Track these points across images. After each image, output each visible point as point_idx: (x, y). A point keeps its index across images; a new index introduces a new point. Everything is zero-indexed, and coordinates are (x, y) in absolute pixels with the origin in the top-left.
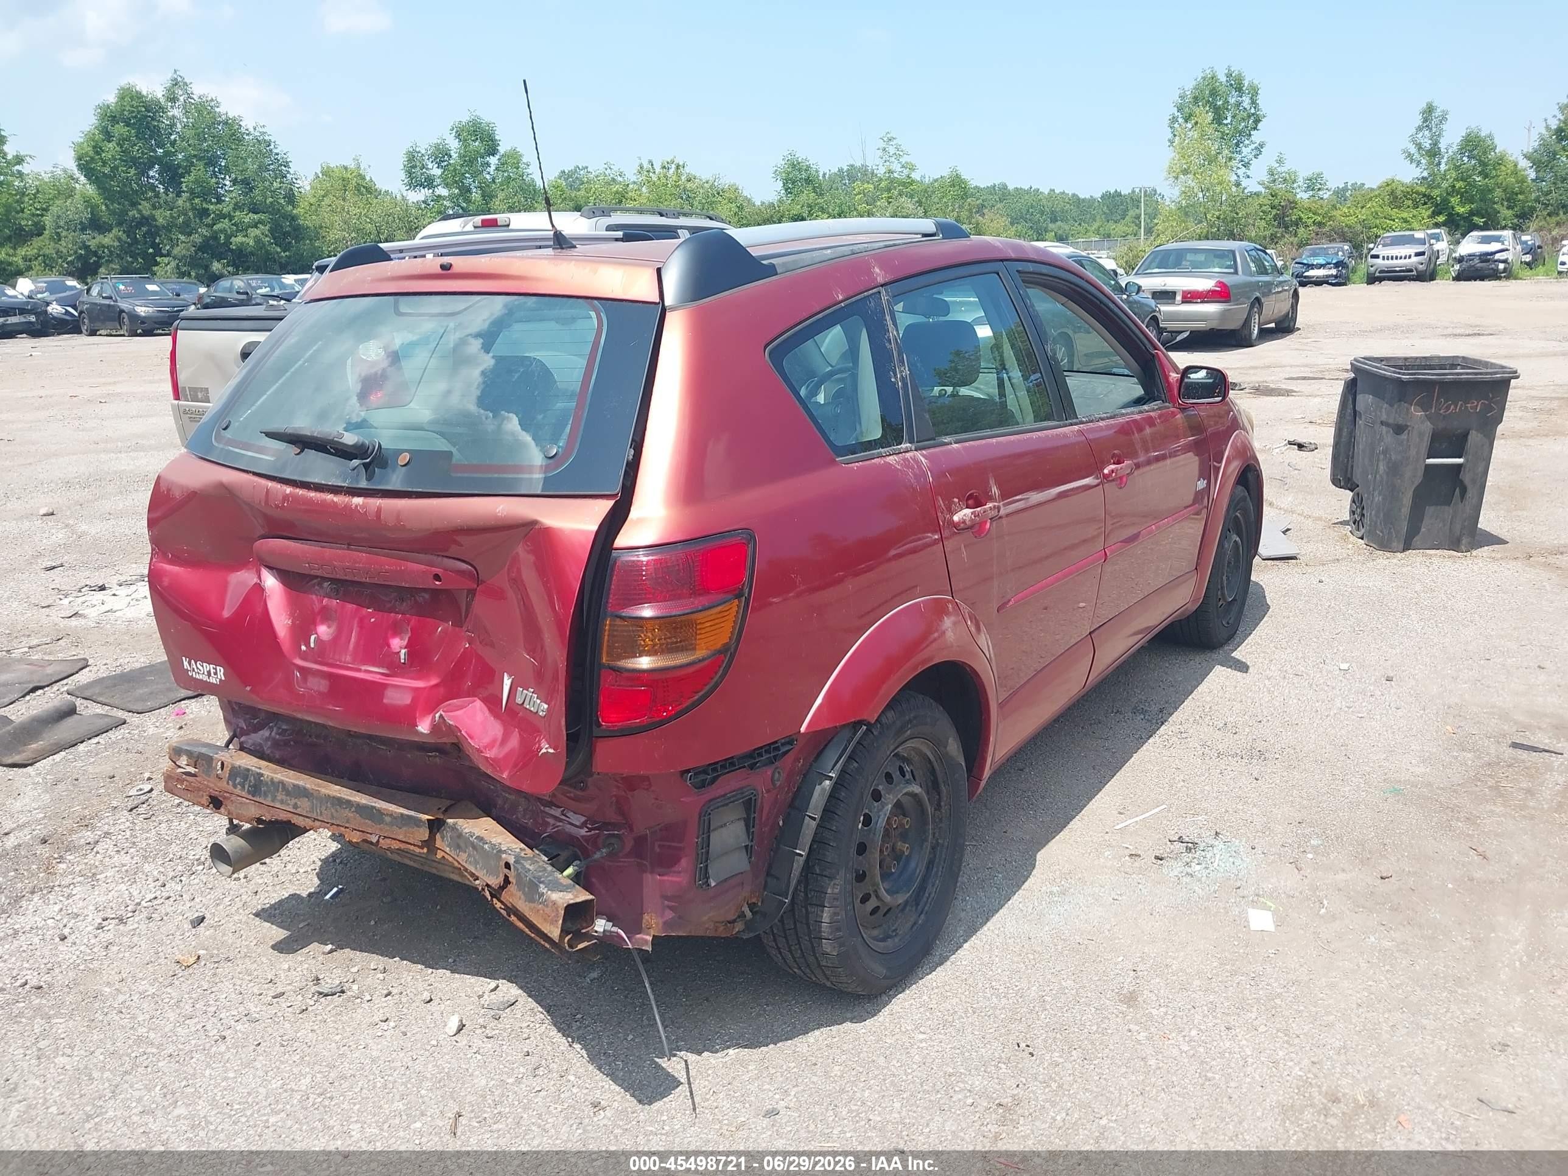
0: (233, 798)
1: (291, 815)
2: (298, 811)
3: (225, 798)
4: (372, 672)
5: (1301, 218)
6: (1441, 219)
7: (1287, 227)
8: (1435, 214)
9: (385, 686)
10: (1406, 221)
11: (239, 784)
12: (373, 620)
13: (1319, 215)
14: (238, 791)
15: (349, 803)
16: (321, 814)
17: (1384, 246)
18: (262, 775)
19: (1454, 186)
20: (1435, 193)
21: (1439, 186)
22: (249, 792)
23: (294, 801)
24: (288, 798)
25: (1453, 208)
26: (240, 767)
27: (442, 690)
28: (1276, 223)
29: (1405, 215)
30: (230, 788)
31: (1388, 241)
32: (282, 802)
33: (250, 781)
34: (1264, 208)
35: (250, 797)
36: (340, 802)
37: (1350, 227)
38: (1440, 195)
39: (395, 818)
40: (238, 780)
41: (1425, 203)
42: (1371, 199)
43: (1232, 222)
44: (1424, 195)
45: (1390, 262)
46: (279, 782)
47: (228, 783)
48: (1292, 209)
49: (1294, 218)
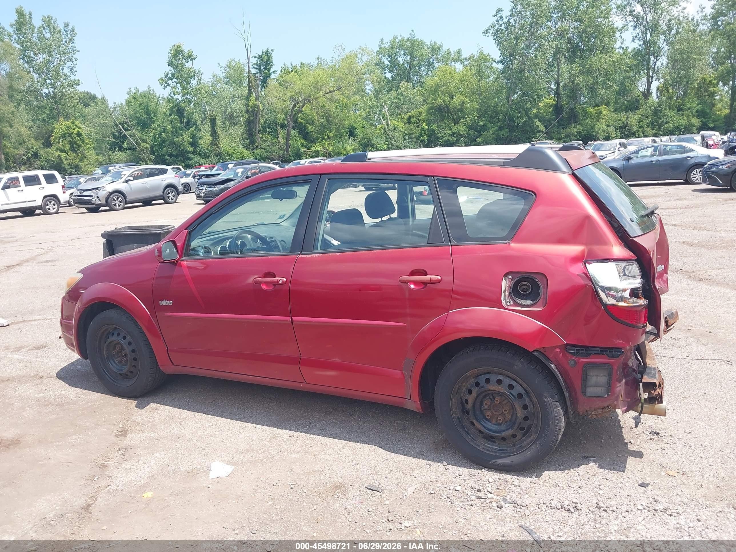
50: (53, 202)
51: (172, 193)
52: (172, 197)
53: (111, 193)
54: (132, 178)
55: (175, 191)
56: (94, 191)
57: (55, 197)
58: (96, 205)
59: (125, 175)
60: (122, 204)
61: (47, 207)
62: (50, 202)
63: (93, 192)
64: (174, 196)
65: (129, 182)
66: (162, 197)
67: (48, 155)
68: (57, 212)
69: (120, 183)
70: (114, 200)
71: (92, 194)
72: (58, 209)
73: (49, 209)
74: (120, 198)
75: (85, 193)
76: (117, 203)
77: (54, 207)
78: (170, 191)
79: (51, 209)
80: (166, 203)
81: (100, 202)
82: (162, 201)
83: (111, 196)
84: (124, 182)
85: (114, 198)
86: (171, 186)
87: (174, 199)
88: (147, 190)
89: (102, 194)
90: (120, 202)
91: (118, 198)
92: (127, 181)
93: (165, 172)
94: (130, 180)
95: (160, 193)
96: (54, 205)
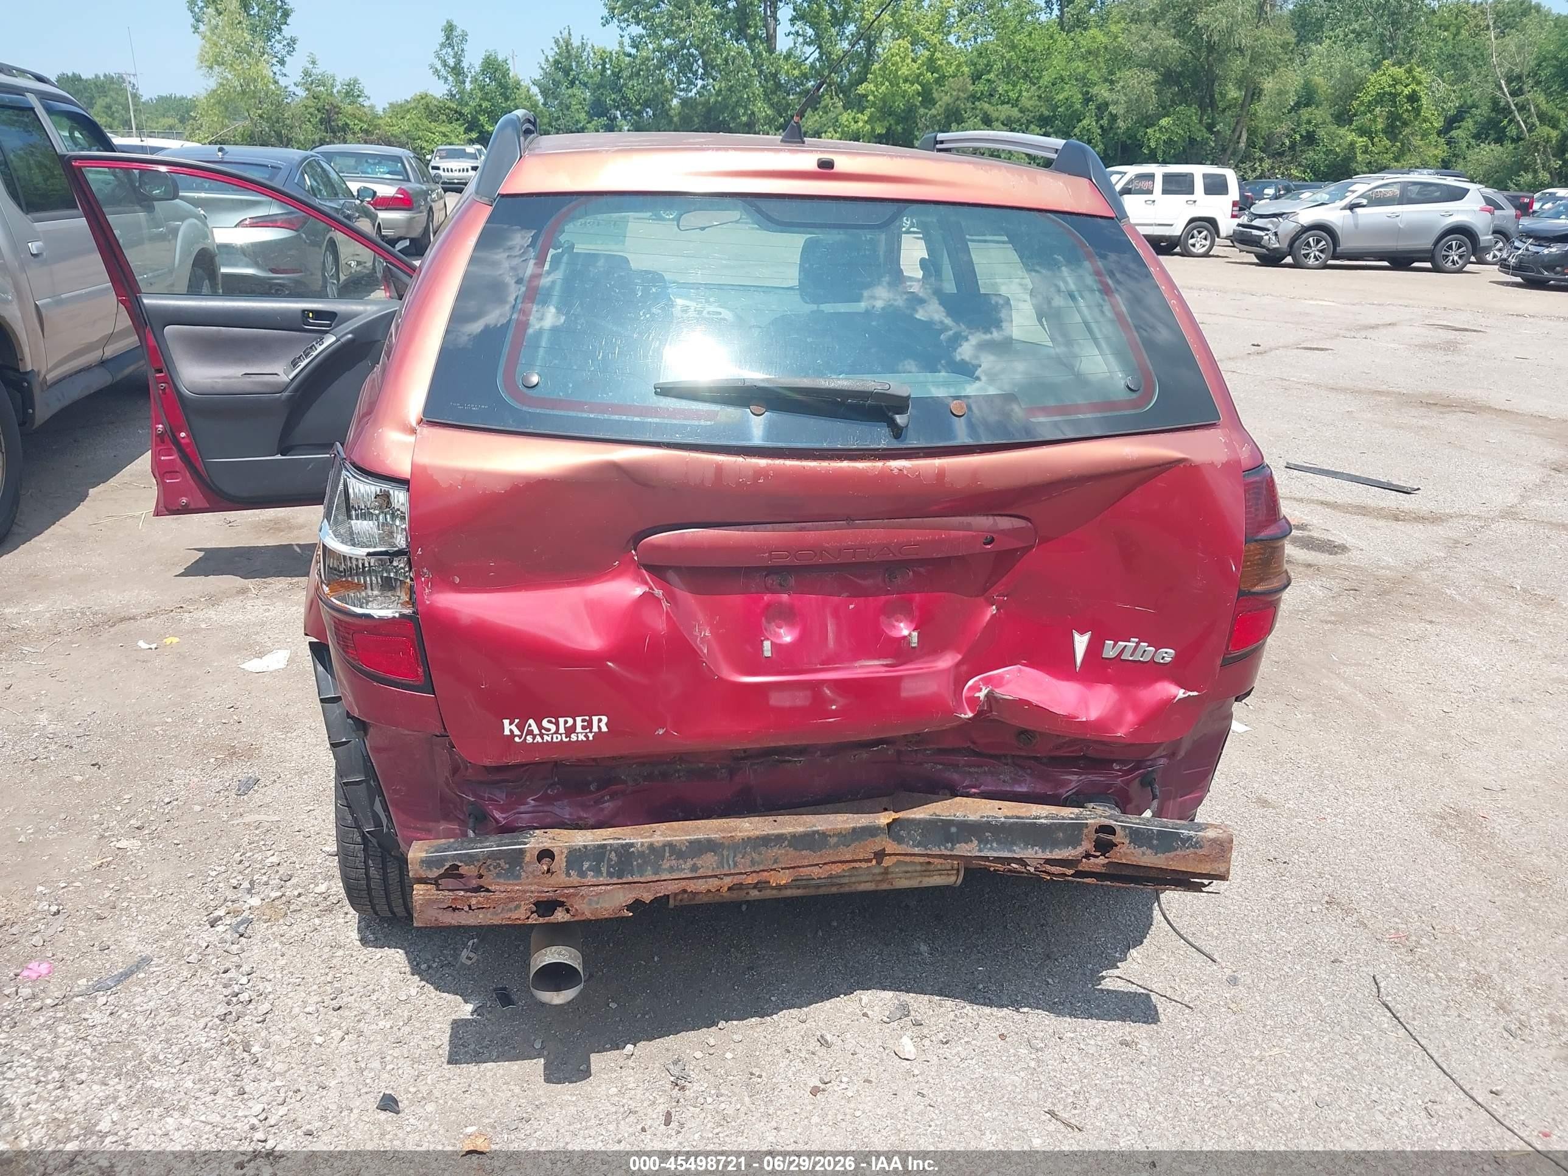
0: (584, 891)
1: (684, 883)
2: (700, 873)
3: (568, 896)
4: (869, 668)
5: (346, 124)
6: (474, 135)
7: (334, 132)
8: (468, 130)
9: (899, 679)
10: (445, 135)
11: (589, 869)
12: (851, 607)
13: (365, 122)
14: (590, 878)
15: (779, 839)
16: (735, 865)
17: (441, 158)
18: (632, 845)
19: (480, 106)
20: (466, 110)
21: (467, 104)
22: (610, 875)
23: (690, 863)
24: (681, 861)
25: (483, 126)
26: (585, 847)
27: (964, 668)
28: (323, 127)
29: (443, 129)
30: (575, 879)
31: (444, 154)
32: (671, 869)
33: (610, 860)
34: (310, 110)
35: (615, 880)
36: (766, 841)
37: (395, 137)
38: (471, 113)
39: (845, 836)
40: (586, 865)
41: (458, 120)
42: (408, 111)
43: (277, 122)
44: (456, 112)
45: (450, 174)
46: (664, 846)
47: (568, 875)
48: (337, 113)
49: (340, 123)
50: (1205, 233)
51: (1459, 248)
52: (1456, 258)
53: (1306, 229)
54: (1365, 202)
55: (1469, 244)
56: (1275, 219)
57: (1212, 222)
58: (1268, 249)
59: (1353, 192)
60: (1323, 256)
61: (1191, 241)
62: (1200, 233)
63: (1273, 223)
64: (1460, 257)
65: (1358, 210)
66: (1428, 255)
67: (1333, 141)
68: (1206, 255)
69: (1336, 208)
70: (1308, 244)
71: (1269, 226)
72: (1211, 248)
73: (1194, 245)
74: (1323, 243)
75: (1257, 222)
76: (1314, 252)
77: (1204, 242)
78: (1454, 243)
79: (1198, 246)
80: (1437, 269)
81: (1277, 245)
82: (1428, 265)
83: (1304, 236)
84: (1344, 208)
85: (1311, 240)
86: (1463, 232)
87: (1460, 262)
88: (1397, 232)
89: (1287, 227)
90: (1321, 251)
91: (1318, 242)
92: (1352, 207)
93: (1458, 195)
94: (1359, 205)
95: (1427, 243)
96: (1205, 239)
